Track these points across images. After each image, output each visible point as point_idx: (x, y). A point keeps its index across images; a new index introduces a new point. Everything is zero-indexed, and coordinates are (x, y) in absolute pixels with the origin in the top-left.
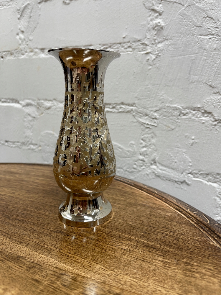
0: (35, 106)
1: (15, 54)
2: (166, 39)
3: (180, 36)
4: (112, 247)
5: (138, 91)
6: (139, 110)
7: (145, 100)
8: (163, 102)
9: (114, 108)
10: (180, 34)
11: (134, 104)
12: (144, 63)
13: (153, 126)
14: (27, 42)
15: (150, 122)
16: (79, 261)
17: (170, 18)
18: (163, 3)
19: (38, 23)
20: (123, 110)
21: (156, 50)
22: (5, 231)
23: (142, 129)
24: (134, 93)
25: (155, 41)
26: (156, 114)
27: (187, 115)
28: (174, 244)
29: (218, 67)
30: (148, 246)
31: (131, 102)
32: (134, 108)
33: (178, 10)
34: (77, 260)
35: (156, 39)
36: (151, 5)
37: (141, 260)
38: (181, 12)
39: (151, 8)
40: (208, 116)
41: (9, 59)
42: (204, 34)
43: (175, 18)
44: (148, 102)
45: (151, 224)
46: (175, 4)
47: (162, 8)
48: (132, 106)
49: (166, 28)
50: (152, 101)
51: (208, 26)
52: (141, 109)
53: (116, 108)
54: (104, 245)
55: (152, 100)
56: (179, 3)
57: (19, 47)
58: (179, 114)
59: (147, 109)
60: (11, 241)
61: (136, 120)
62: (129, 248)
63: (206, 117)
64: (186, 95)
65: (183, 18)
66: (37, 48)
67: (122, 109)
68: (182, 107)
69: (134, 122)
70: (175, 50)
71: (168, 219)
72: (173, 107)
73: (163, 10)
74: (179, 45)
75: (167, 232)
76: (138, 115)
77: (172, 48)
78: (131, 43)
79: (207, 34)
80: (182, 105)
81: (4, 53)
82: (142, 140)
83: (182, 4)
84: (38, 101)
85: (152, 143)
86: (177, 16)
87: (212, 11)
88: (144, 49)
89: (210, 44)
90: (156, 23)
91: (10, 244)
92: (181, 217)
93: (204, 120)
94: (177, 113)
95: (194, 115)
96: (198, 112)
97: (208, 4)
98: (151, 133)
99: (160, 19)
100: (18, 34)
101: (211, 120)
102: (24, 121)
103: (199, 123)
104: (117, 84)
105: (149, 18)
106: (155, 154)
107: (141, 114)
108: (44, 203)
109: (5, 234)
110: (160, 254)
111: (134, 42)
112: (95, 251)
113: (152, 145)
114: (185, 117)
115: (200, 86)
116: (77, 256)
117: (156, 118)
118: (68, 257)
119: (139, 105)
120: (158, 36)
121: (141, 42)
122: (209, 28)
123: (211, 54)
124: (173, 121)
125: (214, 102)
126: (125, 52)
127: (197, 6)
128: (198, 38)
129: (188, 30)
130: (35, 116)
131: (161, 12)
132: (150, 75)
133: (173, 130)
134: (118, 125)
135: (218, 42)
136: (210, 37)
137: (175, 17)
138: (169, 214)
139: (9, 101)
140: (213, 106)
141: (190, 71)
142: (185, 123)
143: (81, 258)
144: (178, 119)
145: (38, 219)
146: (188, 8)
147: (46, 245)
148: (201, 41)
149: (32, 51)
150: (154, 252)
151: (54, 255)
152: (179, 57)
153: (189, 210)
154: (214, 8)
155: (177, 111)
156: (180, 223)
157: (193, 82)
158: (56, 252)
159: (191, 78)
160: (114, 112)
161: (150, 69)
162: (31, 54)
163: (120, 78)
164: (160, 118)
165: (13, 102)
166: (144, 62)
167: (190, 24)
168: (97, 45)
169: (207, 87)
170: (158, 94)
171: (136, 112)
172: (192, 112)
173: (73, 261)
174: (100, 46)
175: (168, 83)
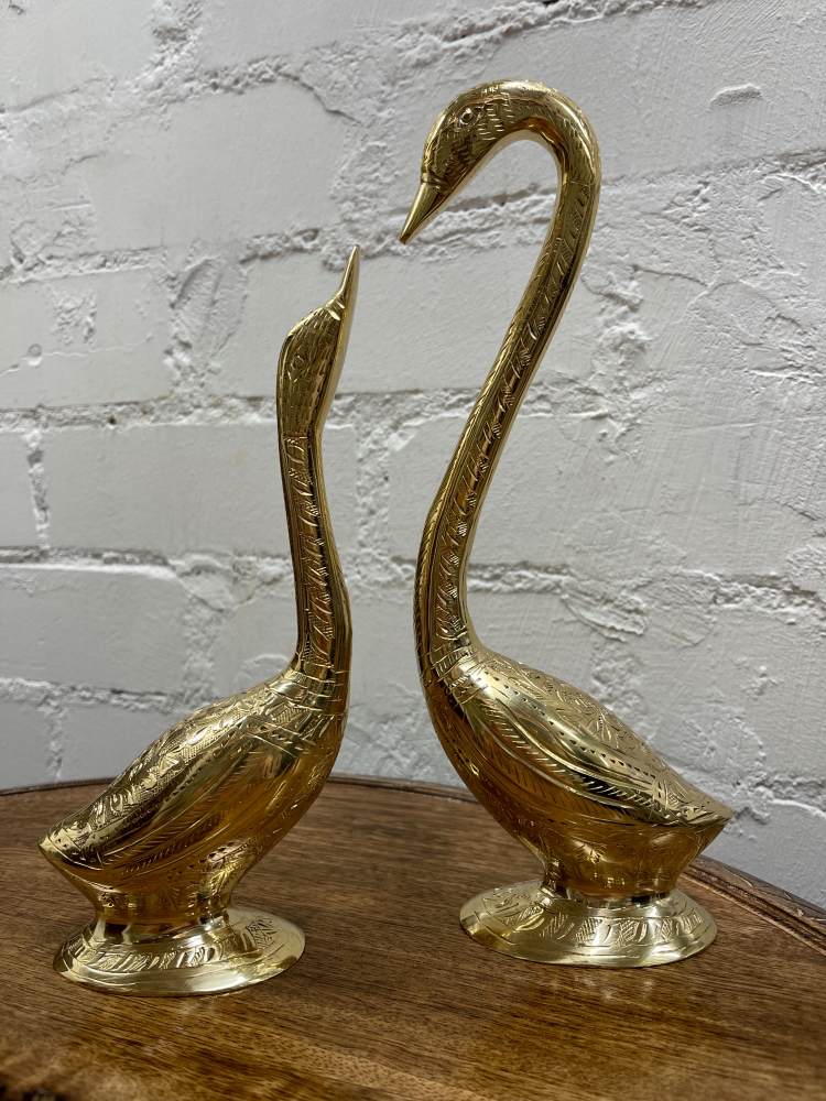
0: (226, 573)
1: (158, 413)
2: (655, 379)
3: (699, 372)
4: (621, 1043)
5: (575, 527)
6: (584, 586)
7: (601, 556)
8: (658, 562)
9: (496, 577)
10: (698, 366)
11: (565, 566)
12: (589, 445)
13: (629, 633)
14: (203, 375)
15: (619, 622)
16: (545, 1092)
17: (663, 320)
18: (640, 276)
19: (239, 322)
20: (529, 585)
21: (628, 409)
22: (281, 1013)
23: (596, 643)
24: (562, 532)
25: (621, 384)
26: (636, 598)
27: (737, 599)
28: (792, 1021)
29: (821, 460)
30: (721, 1034)
31: (554, 561)
32: (564, 579)
33: (687, 298)
34: (538, 1090)
35: (624, 378)
36: (603, 282)
37: (717, 1075)
38: (697, 303)
39: (605, 290)
40: (804, 603)
41: (136, 427)
42: (773, 367)
43: (680, 320)
44: (611, 562)
45: (706, 965)
46: (678, 279)
47: (638, 290)
48: (558, 572)
49: (652, 347)
50: (624, 557)
51: (783, 343)
52: (588, 583)
53: (503, 578)
54: (596, 1039)
55: (622, 554)
56: (690, 279)
57: (172, 392)
58: (711, 596)
59: (608, 583)
60: (317, 1045)
61: (574, 615)
62: (672, 1045)
63: (797, 605)
64: (730, 541)
65: (704, 320)
66: (234, 396)
67: (524, 581)
68: (721, 576)
69: (567, 623)
70: (687, 408)
71: (751, 945)
72: (691, 577)
73: (641, 297)
74: (697, 396)
75: (761, 989)
76: (581, 599)
77: (678, 404)
78: (546, 388)
79: (779, 366)
80: (720, 572)
81: (120, 409)
82: (598, 678)
83: (698, 281)
84: (236, 558)
85: (632, 687)
86: (685, 315)
87: (793, 300)
88: (589, 406)
89: (790, 393)
90: (622, 334)
91: (320, 1054)
92: (786, 938)
93: (794, 615)
94: (705, 594)
95: (759, 599)
96: (774, 590)
97: (778, 280)
98: (626, 657)
99: (634, 321)
100: (169, 352)
101: (815, 615)
102: (185, 623)
103: (778, 624)
104: (506, 505)
105: (600, 319)
106: (642, 724)
107: (587, 599)
108: (354, 916)
109: (286, 1024)
110: (762, 1053)
111: (556, 384)
112: (576, 1060)
113: (630, 695)
114: (732, 606)
115: (773, 512)
116: (532, 1077)
117: (637, 611)
118: (507, 1084)
119: (578, 569)
120: (630, 369)
121: (577, 386)
122: (786, 348)
123: (798, 422)
124: (693, 619)
125: (821, 563)
126: (530, 413)
127: (747, 286)
128: (755, 377)
129: (723, 353)
130: (223, 607)
131: (637, 301)
132: (613, 480)
133: (696, 645)
134: (515, 632)
135: (816, 388)
136: (791, 373)
137: (678, 317)
138: (748, 930)
139: (128, 557)
140: (817, 573)
141: (737, 469)
142: (733, 625)
143: (547, 1082)
144: (710, 612)
145: (363, 970)
146: (716, 291)
147: (426, 1049)
148: (764, 386)
149: (216, 406)
150: (745, 1049)
151: (463, 1078)
152: (699, 430)
153: (800, 913)
154: (796, 293)
155: (706, 588)
156: (790, 958)
157: (749, 501)
158: (466, 1070)
159: (743, 490)
160: (498, 592)
161: (611, 463)
162: (215, 413)
163: (513, 490)
164: (653, 610)
165: (142, 563)
166: (592, 442)
167: (725, 339)
168: (436, 390)
169: (795, 517)
170: (640, 538)
171: (572, 592)
172: (754, 591)
173: (526, 1093)
174: (447, 394)
175: (671, 505)
